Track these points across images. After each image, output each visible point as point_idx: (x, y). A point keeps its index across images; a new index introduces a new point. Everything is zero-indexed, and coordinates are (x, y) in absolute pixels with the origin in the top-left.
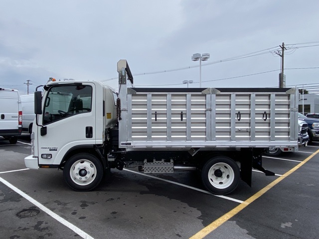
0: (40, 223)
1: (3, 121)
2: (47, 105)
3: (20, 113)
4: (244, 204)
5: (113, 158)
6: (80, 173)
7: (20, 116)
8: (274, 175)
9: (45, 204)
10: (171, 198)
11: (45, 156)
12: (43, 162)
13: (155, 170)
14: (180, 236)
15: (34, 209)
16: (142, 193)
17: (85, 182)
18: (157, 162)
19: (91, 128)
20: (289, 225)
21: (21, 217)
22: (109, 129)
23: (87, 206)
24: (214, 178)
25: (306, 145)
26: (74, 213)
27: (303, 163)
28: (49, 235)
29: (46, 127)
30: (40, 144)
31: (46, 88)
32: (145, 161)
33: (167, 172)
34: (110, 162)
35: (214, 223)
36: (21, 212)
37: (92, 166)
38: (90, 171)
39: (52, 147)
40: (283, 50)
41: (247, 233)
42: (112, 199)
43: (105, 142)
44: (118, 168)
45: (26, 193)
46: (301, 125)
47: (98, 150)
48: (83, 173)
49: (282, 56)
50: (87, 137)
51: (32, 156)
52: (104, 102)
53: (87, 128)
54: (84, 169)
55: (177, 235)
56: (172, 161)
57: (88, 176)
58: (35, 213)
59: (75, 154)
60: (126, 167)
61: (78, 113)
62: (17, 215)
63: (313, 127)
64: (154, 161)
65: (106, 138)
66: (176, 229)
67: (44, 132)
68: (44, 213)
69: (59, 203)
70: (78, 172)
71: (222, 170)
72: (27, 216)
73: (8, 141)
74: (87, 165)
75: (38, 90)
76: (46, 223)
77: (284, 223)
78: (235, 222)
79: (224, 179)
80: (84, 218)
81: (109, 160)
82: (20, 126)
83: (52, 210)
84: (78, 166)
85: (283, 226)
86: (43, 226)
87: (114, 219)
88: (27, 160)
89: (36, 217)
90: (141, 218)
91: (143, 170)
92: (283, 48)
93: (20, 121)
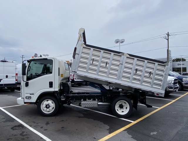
0: (23, 132)
1: (7, 79)
2: (29, 70)
3: (17, 74)
4: (134, 123)
5: (64, 98)
6: (46, 107)
7: (16, 76)
8: (152, 107)
9: (27, 123)
10: (94, 120)
11: (28, 98)
12: (26, 101)
13: (88, 105)
14: (95, 138)
15: (21, 126)
16: (80, 117)
17: (49, 111)
18: (89, 100)
19: (52, 82)
20: (155, 133)
21: (13, 130)
22: (62, 83)
23: (49, 124)
24: (119, 109)
25: (177, 91)
26: (42, 128)
27: (174, 101)
28: (27, 138)
29: (28, 82)
30: (25, 91)
31: (28, 61)
32: (82, 100)
33: (94, 106)
34: (62, 100)
35: (115, 132)
36: (14, 127)
37: (52, 103)
38: (52, 106)
39: (31, 93)
40: (168, 36)
41: (131, 137)
42: (63, 121)
43: (60, 90)
44: (67, 104)
45: (17, 118)
46: (173, 79)
47: (56, 94)
48: (47, 106)
49: (168, 40)
50: (50, 87)
51: (21, 97)
52: (59, 68)
53: (50, 82)
54: (48, 105)
55: (94, 138)
56: (97, 100)
57: (50, 108)
58: (21, 128)
59: (44, 96)
60: (72, 104)
61: (47, 74)
62: (12, 128)
63: (183, 80)
64: (87, 100)
65: (60, 87)
66: (94, 135)
67: (27, 85)
68: (26, 128)
69: (34, 122)
70: (45, 106)
71: (123, 104)
72: (17, 129)
73: (10, 90)
74: (50, 102)
75: (24, 63)
76: (26, 132)
77: (153, 132)
78: (126, 132)
79: (124, 110)
80: (46, 130)
81: (62, 99)
82: (17, 82)
83: (30, 126)
84: (45, 103)
85: (152, 134)
86: (25, 134)
87: (62, 130)
88: (18, 100)
89: (22, 129)
90: (77, 130)
91: (81, 105)
92: (168, 35)
93: (17, 79)
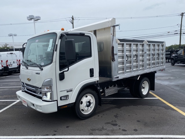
11: (63, 98)
12: (61, 103)
13: (110, 93)
18: (111, 87)
32: (105, 88)
33: (115, 92)
40: (73, 20)
48: (88, 104)
49: (73, 23)
50: (90, 77)
53: (90, 70)
56: (116, 85)
64: (109, 87)
84: (85, 100)
